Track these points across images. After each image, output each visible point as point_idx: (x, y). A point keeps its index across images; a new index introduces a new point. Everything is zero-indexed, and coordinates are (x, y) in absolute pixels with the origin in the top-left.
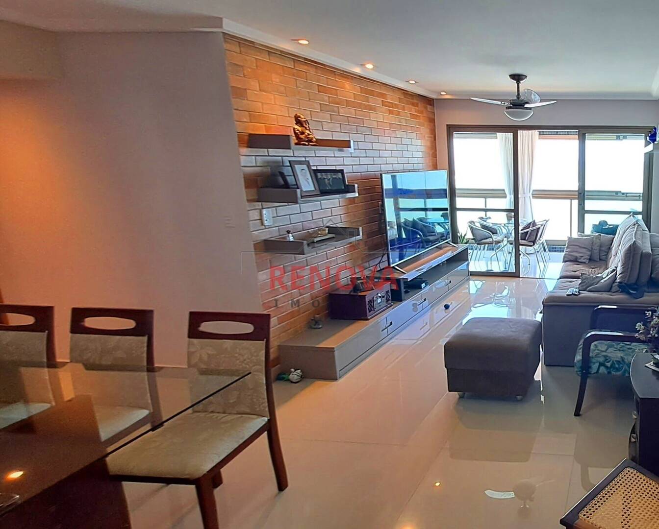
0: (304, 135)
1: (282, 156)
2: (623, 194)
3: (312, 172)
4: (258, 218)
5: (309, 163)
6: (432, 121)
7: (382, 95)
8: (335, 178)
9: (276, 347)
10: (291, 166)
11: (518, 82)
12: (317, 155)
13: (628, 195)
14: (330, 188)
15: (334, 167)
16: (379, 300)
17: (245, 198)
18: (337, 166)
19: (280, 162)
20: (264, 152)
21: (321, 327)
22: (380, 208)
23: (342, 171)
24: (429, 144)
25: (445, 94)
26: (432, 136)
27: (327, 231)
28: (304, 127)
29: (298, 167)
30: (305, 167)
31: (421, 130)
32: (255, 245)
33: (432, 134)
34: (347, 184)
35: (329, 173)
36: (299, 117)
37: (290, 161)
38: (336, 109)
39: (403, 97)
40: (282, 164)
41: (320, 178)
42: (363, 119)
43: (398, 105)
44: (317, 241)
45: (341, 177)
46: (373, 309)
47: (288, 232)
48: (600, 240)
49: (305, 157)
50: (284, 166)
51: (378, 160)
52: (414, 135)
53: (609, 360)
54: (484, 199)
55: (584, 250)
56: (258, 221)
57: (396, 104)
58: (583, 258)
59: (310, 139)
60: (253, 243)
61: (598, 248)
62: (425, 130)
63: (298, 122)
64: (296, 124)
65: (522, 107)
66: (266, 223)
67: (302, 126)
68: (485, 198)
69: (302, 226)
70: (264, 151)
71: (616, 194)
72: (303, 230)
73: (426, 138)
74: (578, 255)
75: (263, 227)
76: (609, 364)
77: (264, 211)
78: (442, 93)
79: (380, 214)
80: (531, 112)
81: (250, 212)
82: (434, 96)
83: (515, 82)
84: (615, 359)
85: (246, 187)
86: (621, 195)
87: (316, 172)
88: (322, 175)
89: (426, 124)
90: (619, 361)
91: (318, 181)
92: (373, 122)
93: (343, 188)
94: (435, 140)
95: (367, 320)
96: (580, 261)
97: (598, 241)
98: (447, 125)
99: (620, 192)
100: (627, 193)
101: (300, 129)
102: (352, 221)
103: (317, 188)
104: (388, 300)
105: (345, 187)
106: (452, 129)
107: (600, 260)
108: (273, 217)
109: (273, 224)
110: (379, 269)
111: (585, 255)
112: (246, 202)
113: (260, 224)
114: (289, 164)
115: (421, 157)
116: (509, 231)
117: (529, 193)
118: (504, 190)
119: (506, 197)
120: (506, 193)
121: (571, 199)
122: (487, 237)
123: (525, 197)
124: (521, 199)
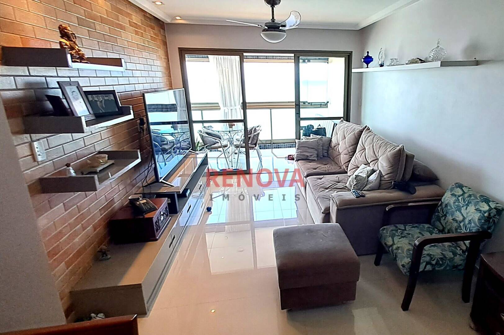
0: (74, 51)
1: (45, 77)
2: (309, 103)
3: (83, 94)
4: (29, 154)
5: (78, 84)
6: (165, 44)
7: (129, 15)
8: (108, 100)
9: (69, 294)
10: (60, 88)
11: (273, 6)
12: (80, 76)
13: (313, 104)
14: (104, 111)
15: (98, 87)
16: (162, 218)
17: (10, 131)
18: (100, 87)
19: (43, 83)
20: (24, 72)
21: (110, 258)
22: (138, 126)
23: (113, 92)
24: (165, 64)
25: (180, 18)
26: (166, 57)
27: (107, 158)
28: (72, 41)
29: (68, 89)
30: (75, 88)
31: (159, 51)
32: (29, 186)
33: (165, 56)
34: (120, 106)
35: (100, 95)
36: (65, 28)
37: (58, 82)
38: (92, 25)
39: (144, 20)
40: (46, 87)
41: (92, 100)
42: (116, 38)
43: (141, 26)
44: (100, 171)
45: (113, 99)
46: (159, 228)
47: (68, 165)
48: (322, 141)
49: (69, 77)
50: (48, 88)
51: (132, 80)
52: (155, 57)
53: (433, 258)
54: (200, 112)
55: (313, 150)
56: (30, 157)
57: (139, 26)
58: (313, 156)
59: (80, 55)
60: (26, 185)
61: (322, 147)
62: (161, 52)
63: (64, 33)
64: (62, 37)
65: (277, 29)
66: (40, 159)
67: (69, 39)
68: (202, 110)
69: (76, 154)
70: (22, 70)
71: (304, 104)
72: (78, 160)
73: (163, 60)
74: (308, 154)
75: (36, 163)
76: (434, 262)
77: (36, 144)
78: (178, 18)
79: (139, 132)
80: (284, 35)
81: (17, 147)
82: (169, 21)
83: (270, 6)
84: (439, 257)
85: (8, 117)
86: (307, 104)
87: (87, 93)
88: (93, 98)
89: (162, 46)
90: (441, 258)
91: (91, 104)
92: (124, 41)
93: (117, 110)
94: (168, 61)
95: (157, 240)
96: (310, 159)
97: (321, 142)
98: (179, 48)
99: (307, 102)
100: (312, 103)
101: (68, 43)
102: (119, 142)
103: (91, 112)
104: (167, 215)
105: (118, 109)
106: (183, 52)
107: (323, 156)
108: (46, 150)
109: (47, 159)
110: (147, 184)
111: (313, 154)
112: (11, 134)
113: (32, 160)
114: (58, 86)
115: (161, 76)
116: (231, 136)
117: (239, 105)
118: (218, 103)
119: (220, 109)
120: (220, 106)
121: (271, 109)
122: (215, 143)
123: (236, 109)
124: (233, 110)
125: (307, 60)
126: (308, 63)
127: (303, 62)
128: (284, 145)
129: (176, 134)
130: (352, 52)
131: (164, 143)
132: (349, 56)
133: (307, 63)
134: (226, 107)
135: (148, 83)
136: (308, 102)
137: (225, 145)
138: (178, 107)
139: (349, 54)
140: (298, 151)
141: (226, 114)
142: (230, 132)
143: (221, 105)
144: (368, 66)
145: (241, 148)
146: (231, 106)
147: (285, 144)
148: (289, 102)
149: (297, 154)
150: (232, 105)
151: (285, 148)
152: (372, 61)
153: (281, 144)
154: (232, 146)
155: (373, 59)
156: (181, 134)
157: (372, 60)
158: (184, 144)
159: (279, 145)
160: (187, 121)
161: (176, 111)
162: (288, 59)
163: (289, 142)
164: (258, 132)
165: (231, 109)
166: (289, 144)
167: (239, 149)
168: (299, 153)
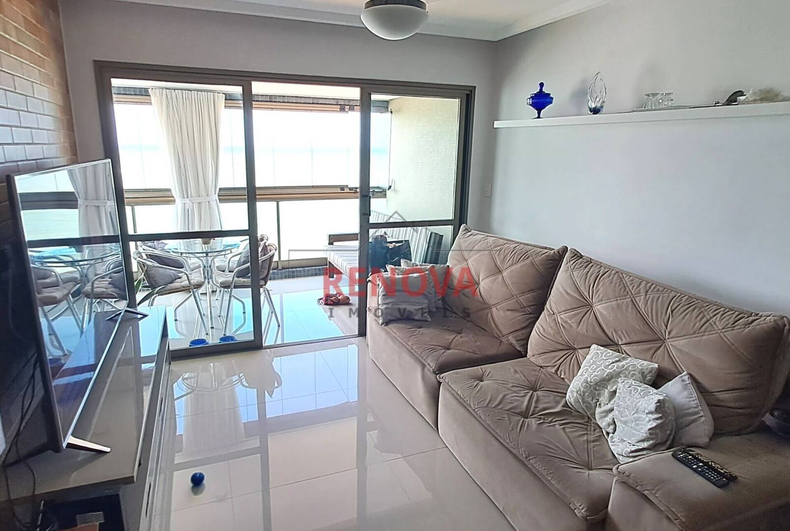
2: (351, 189)
26: (63, 82)
31: (46, 62)
52: (34, 75)
55: (420, 297)
58: (421, 312)
62: (50, 67)
68: (132, 205)
74: (410, 307)
94: (68, 91)
96: (416, 318)
98: (95, 61)
99: (347, 186)
106: (106, 71)
111: (422, 306)
115: (52, 128)
116: (207, 263)
117: (215, 194)
118: (169, 190)
119: (174, 201)
120: (174, 195)
121: (278, 200)
122: (174, 278)
123: (209, 202)
124: (203, 205)
125: (348, 107)
126: (350, 112)
127: (340, 111)
128: (304, 271)
129: (81, 263)
130: (475, 87)
131: (48, 280)
132: (468, 95)
133: (347, 112)
134: (188, 197)
135: (17, 144)
136: (349, 187)
137: (197, 284)
138: (79, 199)
139: (468, 92)
140: (387, 301)
141: (187, 214)
142: (207, 255)
143: (176, 193)
144: (539, 113)
145: (234, 290)
146: (199, 196)
147: (306, 268)
148: (313, 187)
149: (386, 308)
150: (201, 195)
151: (305, 276)
152: (551, 103)
153: (298, 269)
154: (209, 282)
155: (552, 98)
156: (88, 262)
157: (549, 100)
158: (102, 286)
159: (293, 272)
160: (118, 236)
161: (75, 206)
162: (313, 103)
163: (311, 265)
164: (271, 253)
165: (199, 201)
166: (313, 268)
167: (231, 291)
168: (389, 306)
